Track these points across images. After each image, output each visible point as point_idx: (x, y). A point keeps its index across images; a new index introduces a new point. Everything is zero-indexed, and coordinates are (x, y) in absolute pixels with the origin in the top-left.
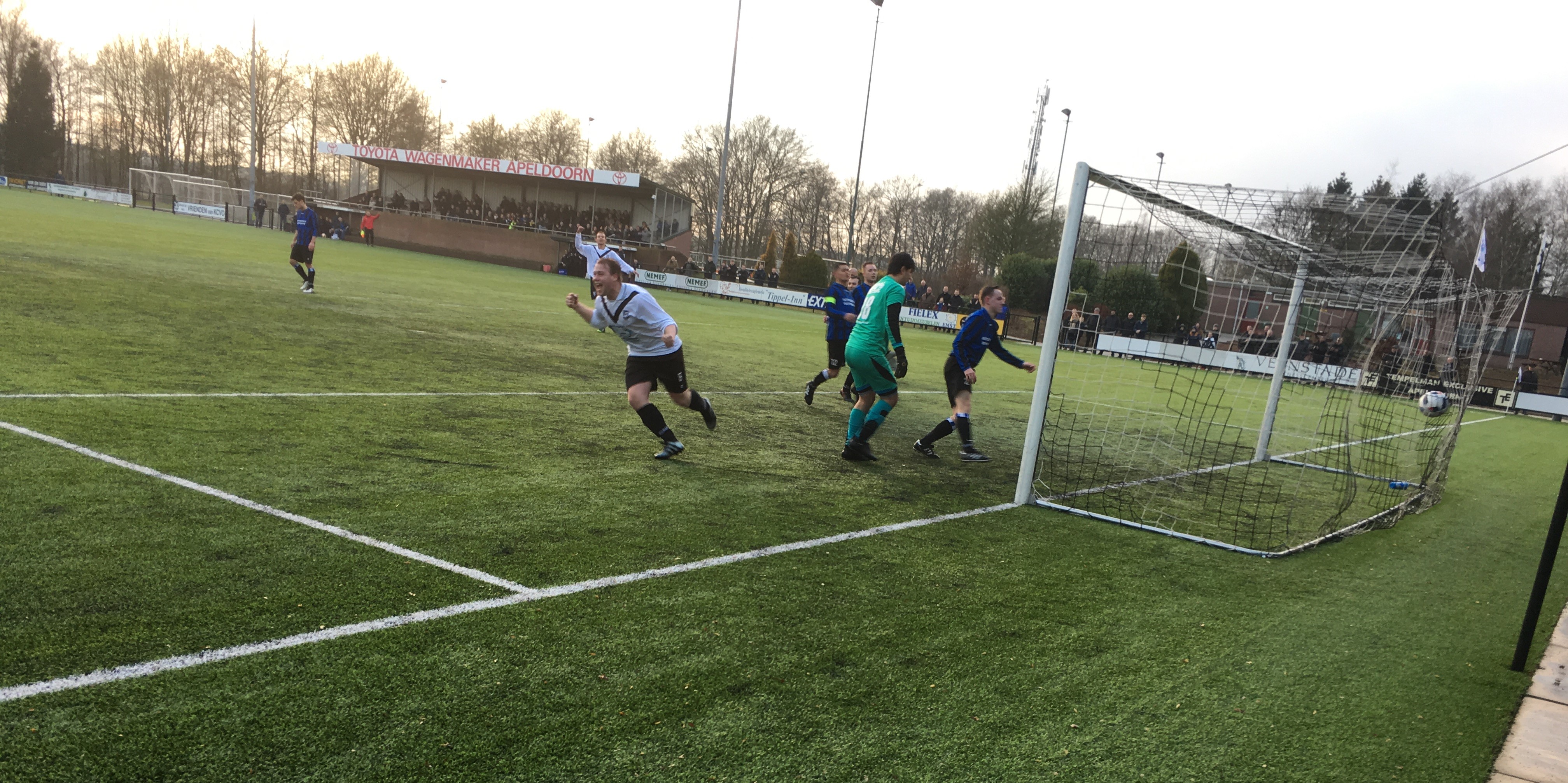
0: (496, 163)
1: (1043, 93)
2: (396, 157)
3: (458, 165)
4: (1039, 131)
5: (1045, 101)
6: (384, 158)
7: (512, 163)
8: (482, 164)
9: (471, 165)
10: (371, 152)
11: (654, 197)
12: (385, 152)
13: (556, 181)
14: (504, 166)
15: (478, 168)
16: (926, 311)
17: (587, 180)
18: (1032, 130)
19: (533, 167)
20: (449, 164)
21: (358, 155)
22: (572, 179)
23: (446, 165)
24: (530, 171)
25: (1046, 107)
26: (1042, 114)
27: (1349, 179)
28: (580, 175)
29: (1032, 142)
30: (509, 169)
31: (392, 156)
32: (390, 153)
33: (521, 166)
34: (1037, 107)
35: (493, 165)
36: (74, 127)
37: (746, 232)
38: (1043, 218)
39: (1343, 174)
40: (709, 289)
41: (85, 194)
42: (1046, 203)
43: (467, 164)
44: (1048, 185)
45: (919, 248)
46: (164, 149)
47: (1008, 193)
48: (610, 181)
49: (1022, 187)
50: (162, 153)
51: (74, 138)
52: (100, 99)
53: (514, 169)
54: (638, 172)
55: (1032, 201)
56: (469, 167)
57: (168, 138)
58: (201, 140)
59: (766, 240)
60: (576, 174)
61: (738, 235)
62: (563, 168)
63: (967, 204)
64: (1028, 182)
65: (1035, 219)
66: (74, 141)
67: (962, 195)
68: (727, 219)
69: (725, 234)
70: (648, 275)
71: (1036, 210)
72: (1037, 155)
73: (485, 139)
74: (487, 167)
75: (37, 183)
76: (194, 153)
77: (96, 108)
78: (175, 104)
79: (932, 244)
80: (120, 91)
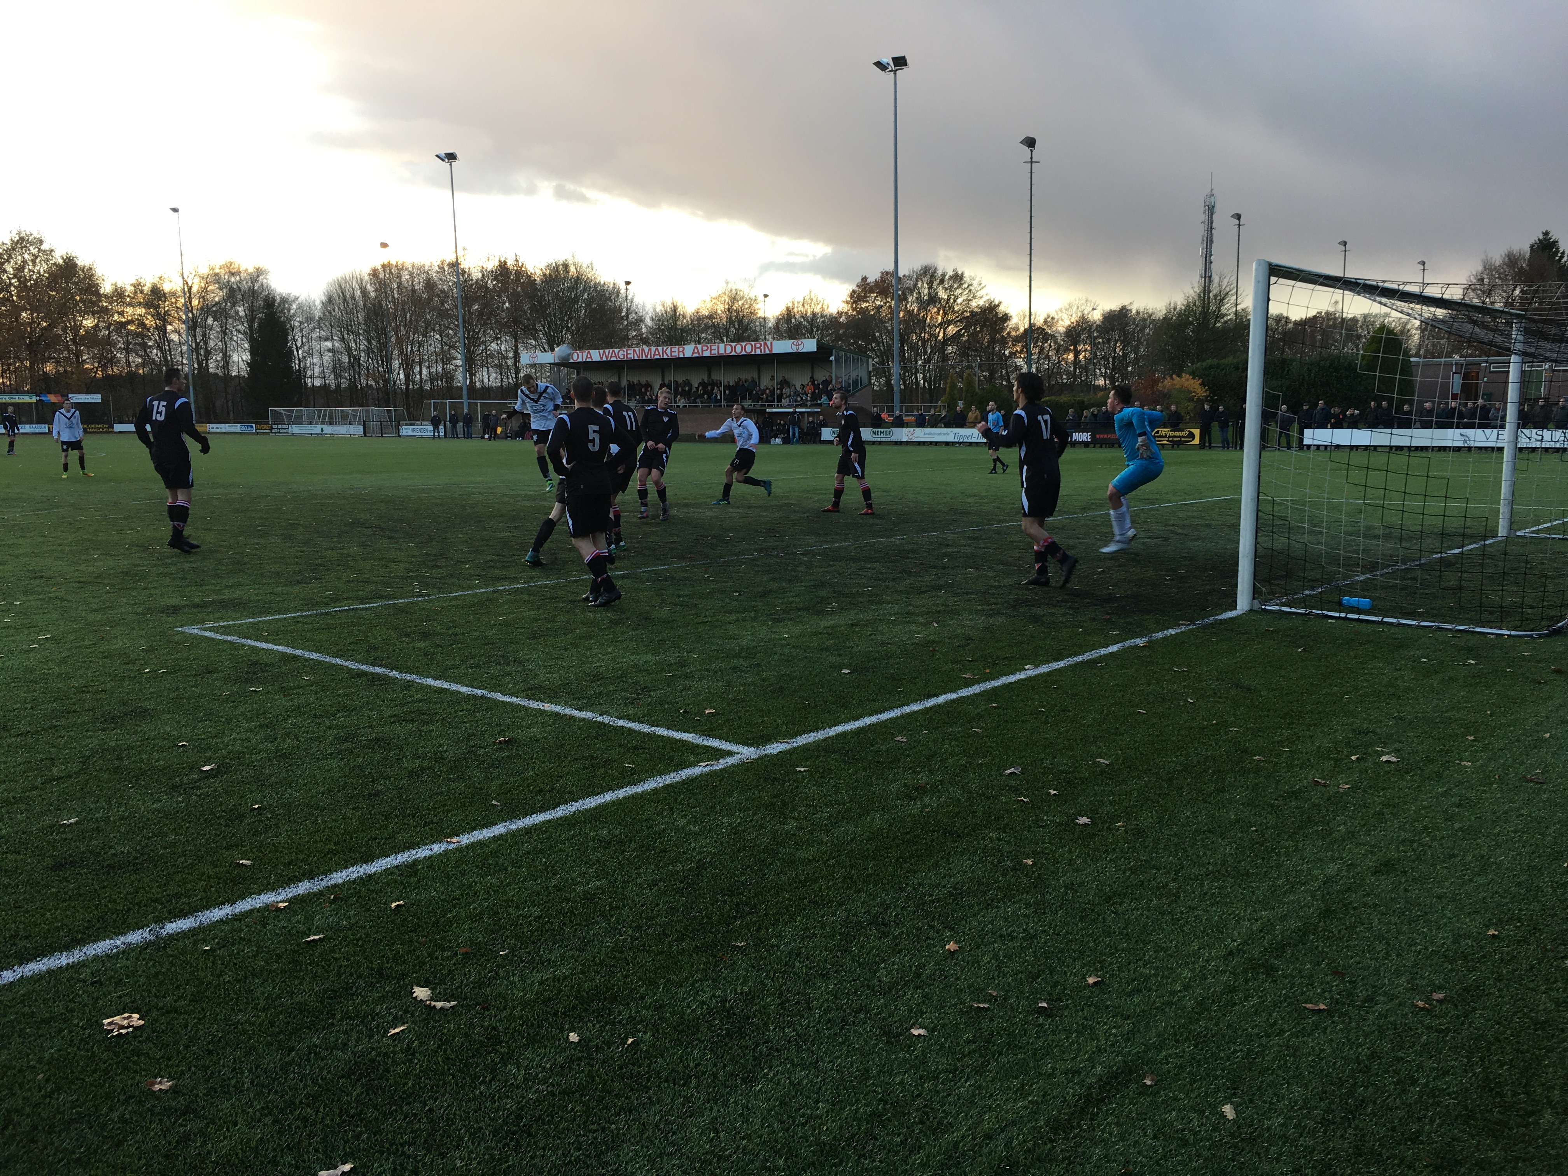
0: (681, 349)
1: (1208, 202)
2: (591, 357)
3: (646, 356)
4: (1210, 239)
5: (1212, 209)
6: (580, 360)
7: (696, 347)
8: (668, 352)
9: (659, 354)
11: (832, 358)
13: (738, 357)
14: (688, 351)
15: (665, 356)
17: (767, 352)
18: (1202, 239)
19: (716, 348)
20: (639, 357)
22: (753, 353)
23: (636, 358)
24: (713, 352)
26: (1211, 223)
28: (760, 348)
29: (1204, 252)
30: (694, 352)
31: (587, 357)
33: (705, 348)
34: (1205, 217)
36: (309, 372)
37: (925, 379)
38: (1226, 322)
40: (894, 438)
41: (322, 430)
42: (1228, 308)
43: (654, 354)
44: (1227, 290)
45: (1100, 370)
46: (386, 381)
47: (1185, 303)
48: (790, 350)
49: (1199, 296)
50: (385, 386)
51: (309, 381)
52: (329, 344)
53: (698, 352)
54: (815, 338)
55: (1213, 307)
56: (657, 357)
57: (392, 371)
58: (418, 369)
59: (948, 384)
60: (756, 348)
61: (917, 384)
62: (743, 344)
63: (1145, 320)
64: (1206, 290)
65: (1218, 325)
66: (310, 384)
67: (1138, 313)
68: (905, 369)
69: (904, 384)
70: (833, 432)
71: (1219, 316)
72: (1211, 263)
73: (669, 329)
74: (674, 354)
75: (280, 426)
76: (413, 381)
77: (327, 353)
78: (393, 339)
79: (1113, 364)
80: (344, 334)
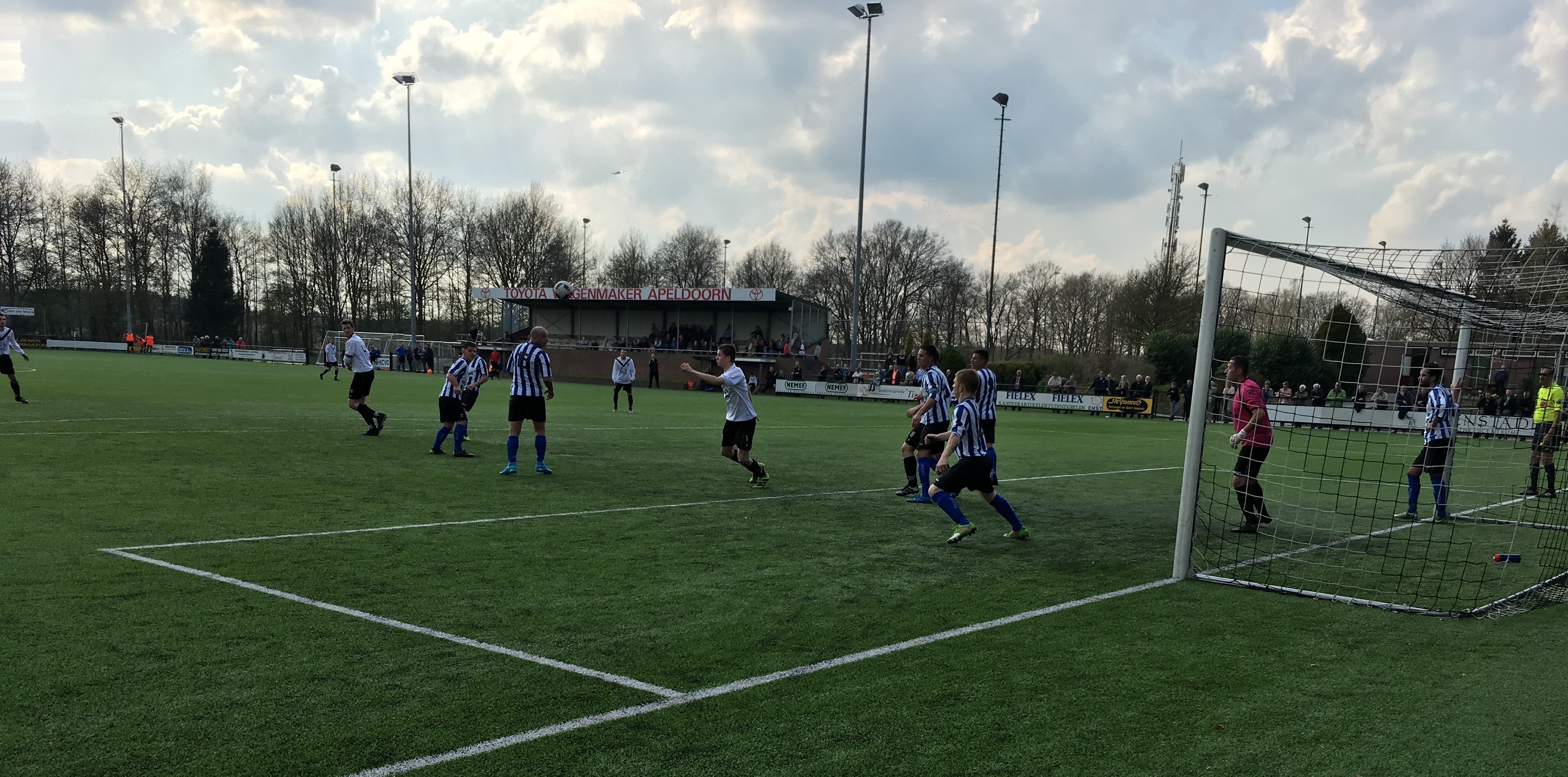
0: (638, 292)
1: (1177, 170)
2: (545, 295)
3: (602, 297)
4: (1176, 208)
5: (1180, 178)
6: (533, 297)
7: (653, 290)
8: (625, 294)
9: (615, 295)
10: (521, 294)
11: (790, 309)
12: (534, 292)
13: (696, 303)
14: (645, 293)
15: (621, 298)
16: (1070, 396)
17: (725, 299)
18: (1169, 208)
19: (673, 292)
20: (594, 297)
21: (510, 297)
22: (711, 299)
23: (591, 298)
24: (670, 296)
25: (1182, 185)
26: (1179, 192)
27: (1511, 225)
28: (718, 295)
29: (1170, 220)
30: (650, 295)
31: (541, 295)
32: (539, 292)
33: (662, 292)
34: (1171, 186)
35: (635, 294)
36: (252, 296)
37: (883, 334)
38: (1187, 293)
39: (1505, 221)
40: (849, 393)
41: (263, 356)
42: (1189, 280)
43: (610, 296)
44: (1190, 260)
45: (1059, 335)
46: (333, 309)
47: (1147, 270)
48: (748, 299)
49: (1161, 264)
50: (331, 313)
51: (252, 305)
52: (273, 267)
53: (655, 296)
54: (774, 287)
55: (1174, 278)
56: (613, 298)
57: (337, 299)
58: (366, 298)
59: (904, 341)
60: (714, 295)
61: (876, 339)
62: (701, 290)
63: (1105, 286)
64: (1169, 259)
65: (1178, 295)
66: (252, 309)
67: (1100, 279)
68: (864, 324)
69: (863, 338)
70: (788, 385)
71: (1179, 286)
72: (1176, 232)
73: (627, 270)
74: (630, 296)
75: (219, 350)
76: (360, 310)
77: (271, 276)
78: (341, 265)
79: (1072, 330)
80: (292, 259)
